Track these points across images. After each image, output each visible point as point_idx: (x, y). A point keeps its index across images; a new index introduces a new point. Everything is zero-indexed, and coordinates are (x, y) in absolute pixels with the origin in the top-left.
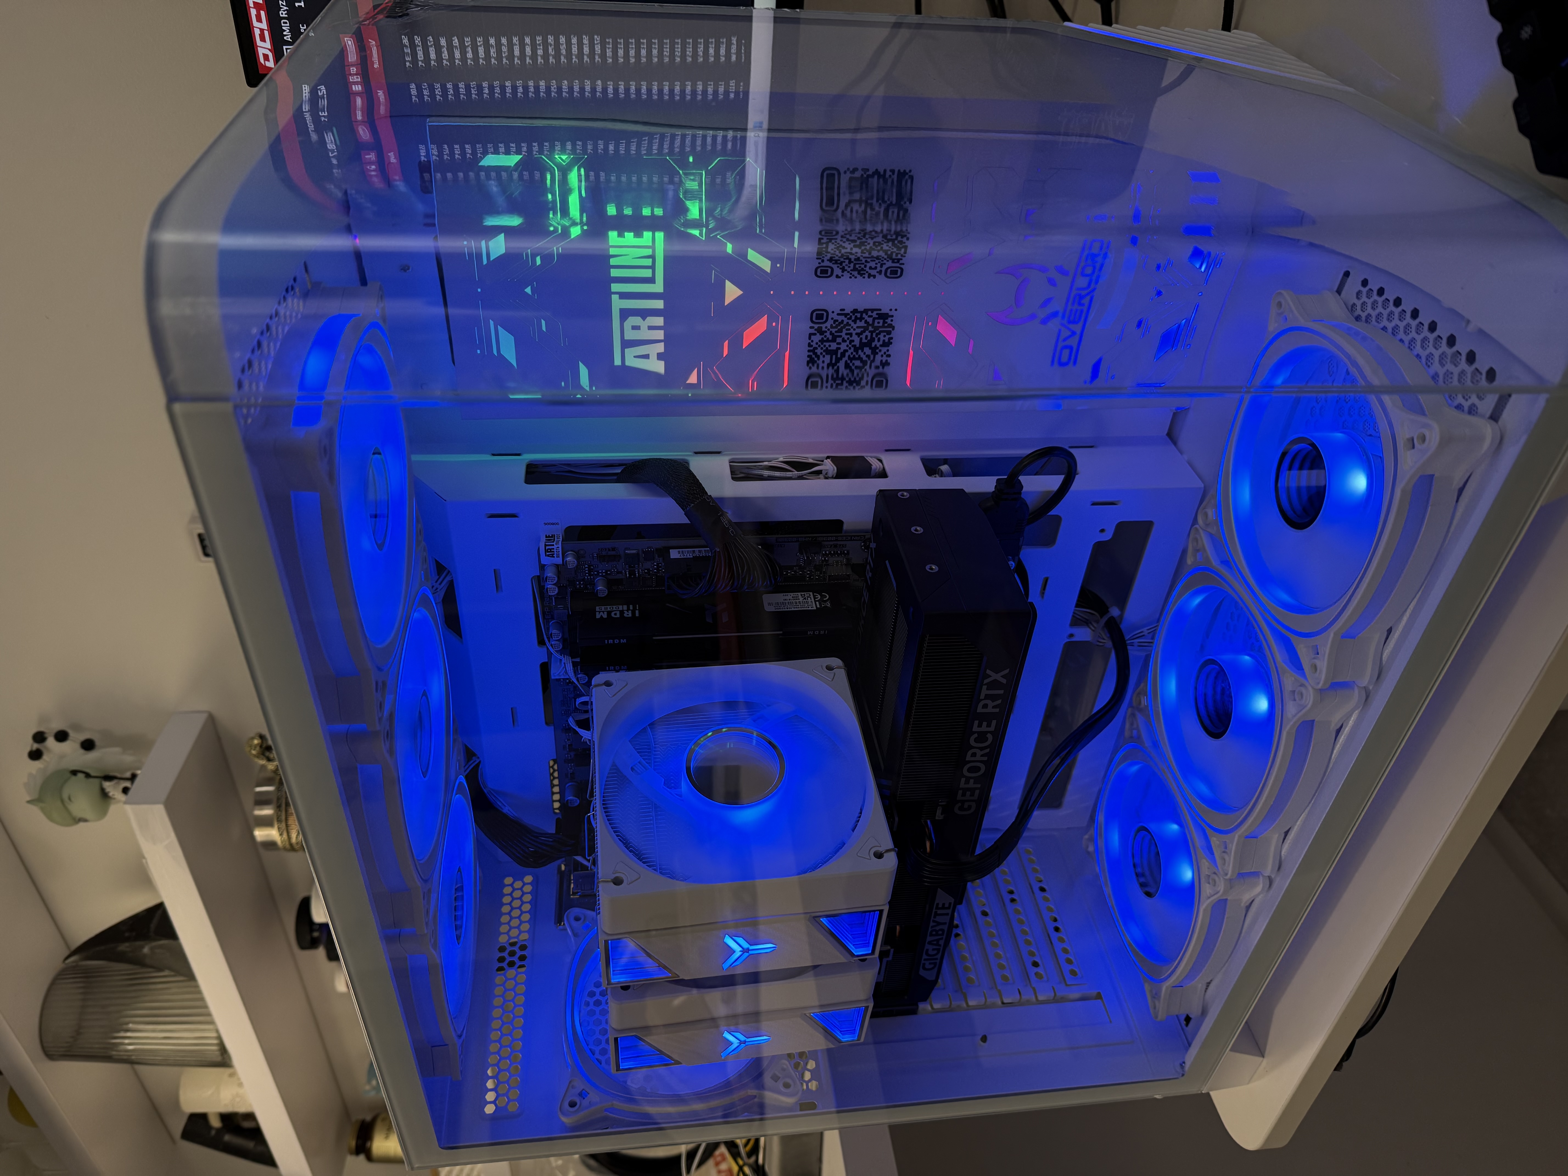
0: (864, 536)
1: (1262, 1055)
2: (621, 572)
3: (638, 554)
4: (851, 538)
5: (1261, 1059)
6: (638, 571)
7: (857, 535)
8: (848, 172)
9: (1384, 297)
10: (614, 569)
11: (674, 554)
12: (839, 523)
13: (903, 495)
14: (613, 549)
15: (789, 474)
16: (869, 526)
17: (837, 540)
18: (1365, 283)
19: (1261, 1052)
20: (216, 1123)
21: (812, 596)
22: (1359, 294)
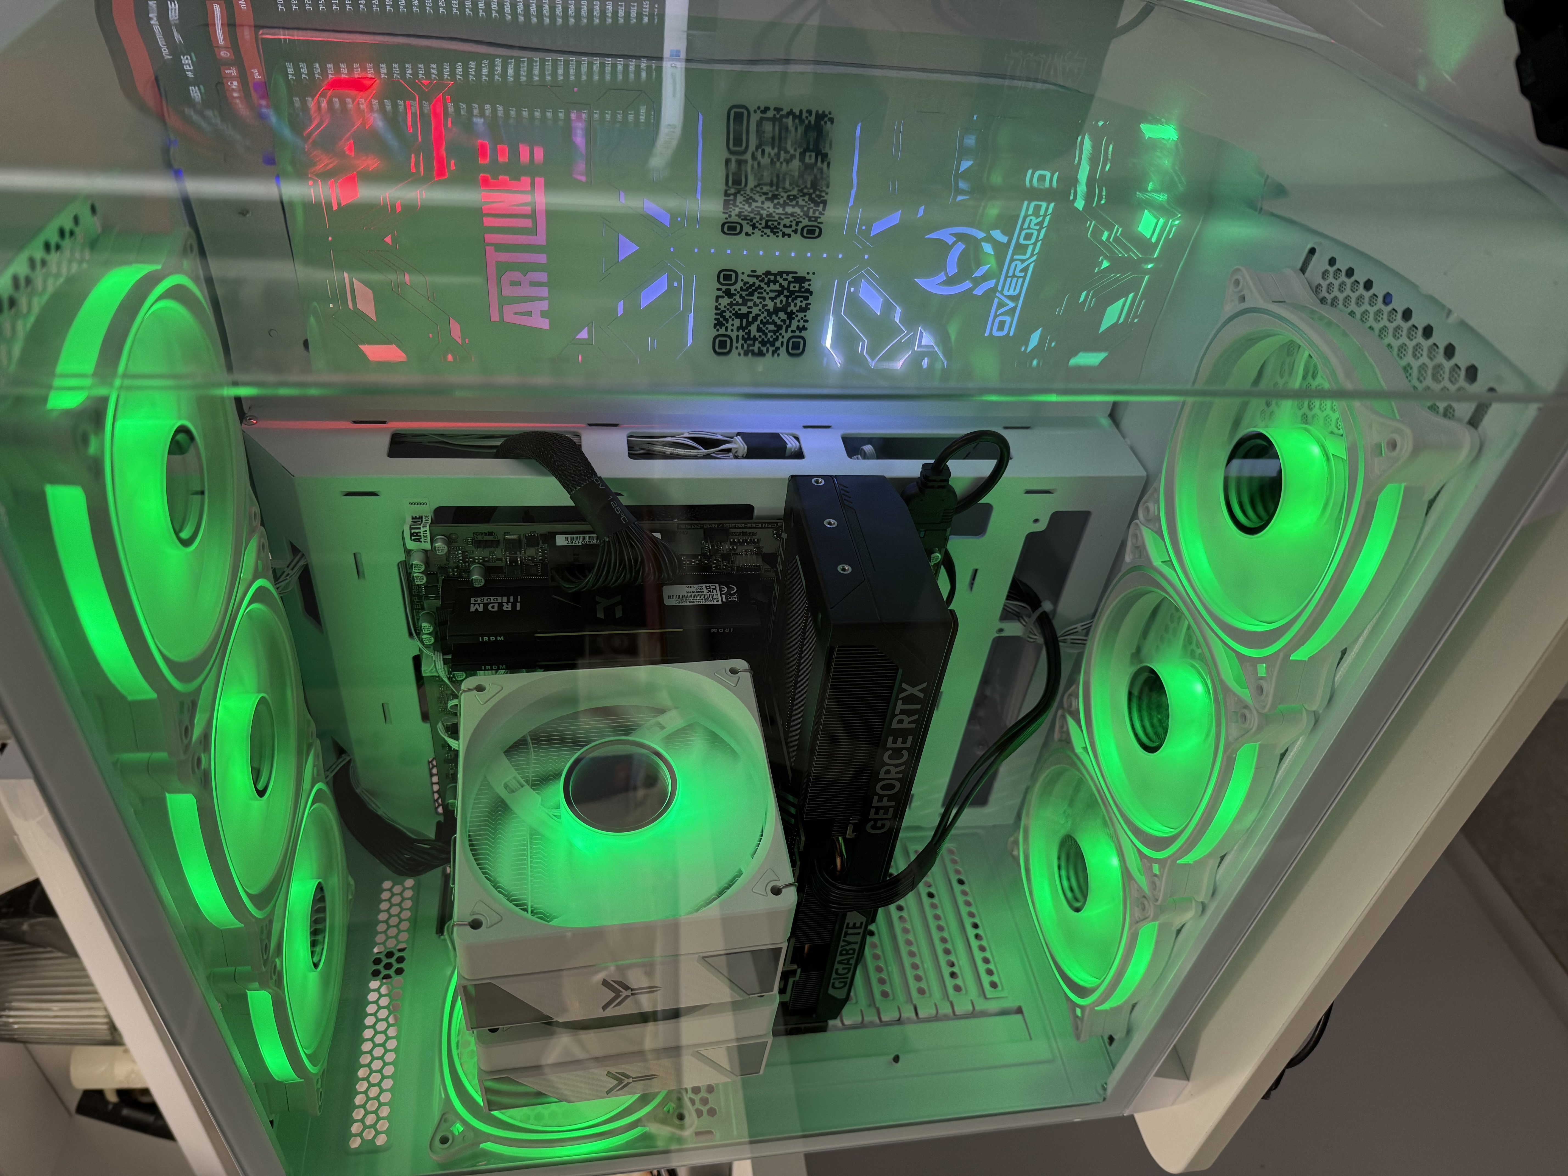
0: (777, 523)
1: (1187, 1077)
2: (500, 560)
3: (519, 540)
4: (762, 525)
5: (1185, 1082)
6: (521, 559)
7: (768, 522)
8: (759, 112)
9: (1353, 279)
10: (493, 556)
11: (561, 541)
12: (749, 509)
13: (817, 482)
14: (491, 534)
15: (693, 452)
16: (781, 512)
17: (745, 527)
18: (1332, 262)
19: (1186, 1076)
20: (112, 1098)
21: (718, 589)
22: (1325, 274)
